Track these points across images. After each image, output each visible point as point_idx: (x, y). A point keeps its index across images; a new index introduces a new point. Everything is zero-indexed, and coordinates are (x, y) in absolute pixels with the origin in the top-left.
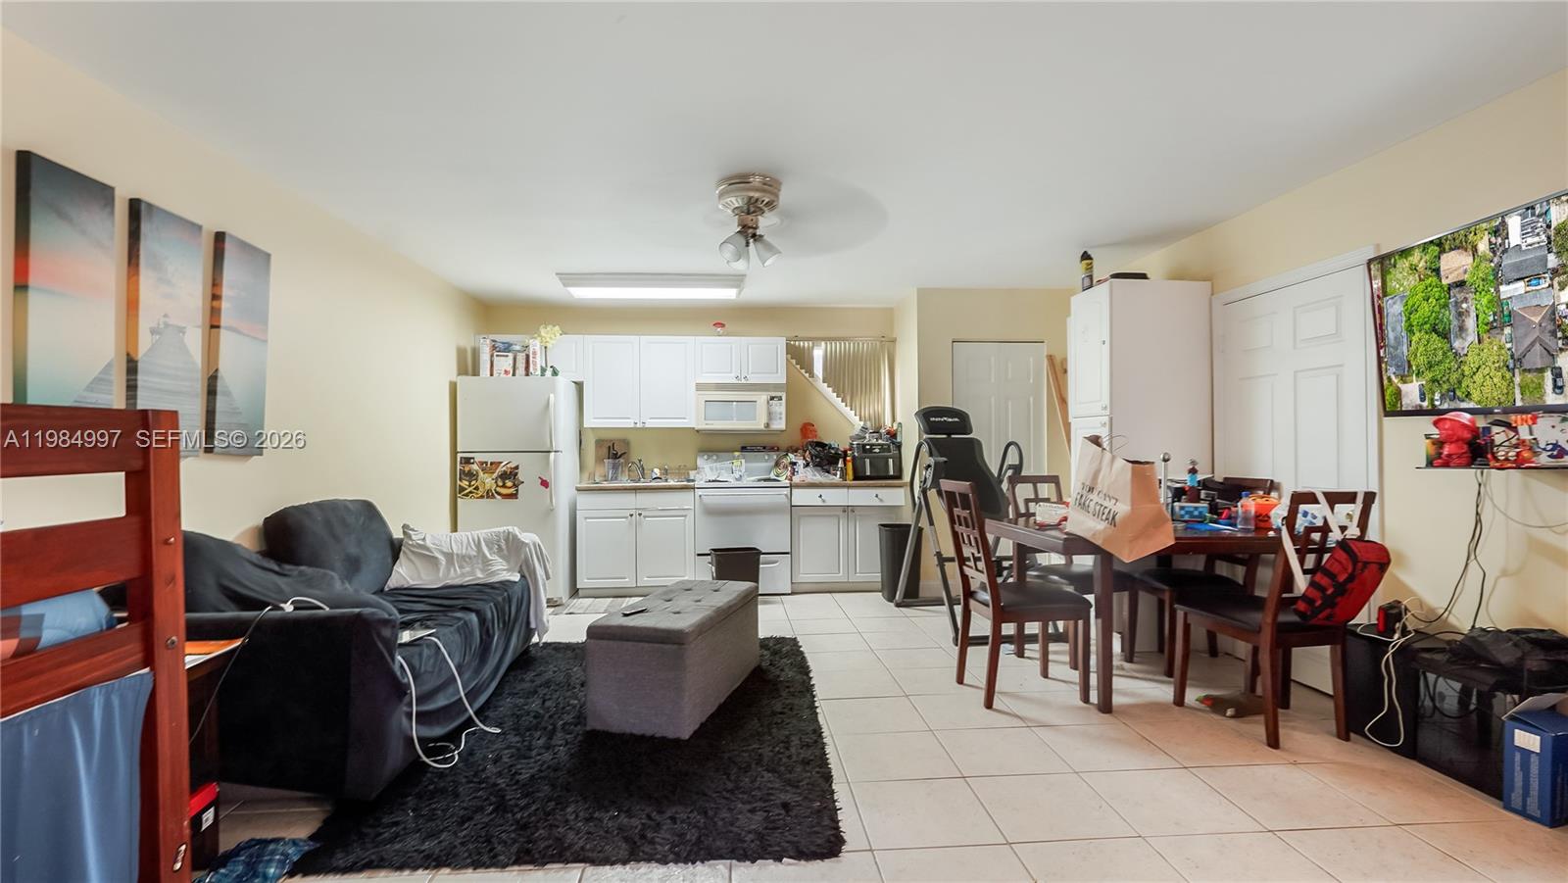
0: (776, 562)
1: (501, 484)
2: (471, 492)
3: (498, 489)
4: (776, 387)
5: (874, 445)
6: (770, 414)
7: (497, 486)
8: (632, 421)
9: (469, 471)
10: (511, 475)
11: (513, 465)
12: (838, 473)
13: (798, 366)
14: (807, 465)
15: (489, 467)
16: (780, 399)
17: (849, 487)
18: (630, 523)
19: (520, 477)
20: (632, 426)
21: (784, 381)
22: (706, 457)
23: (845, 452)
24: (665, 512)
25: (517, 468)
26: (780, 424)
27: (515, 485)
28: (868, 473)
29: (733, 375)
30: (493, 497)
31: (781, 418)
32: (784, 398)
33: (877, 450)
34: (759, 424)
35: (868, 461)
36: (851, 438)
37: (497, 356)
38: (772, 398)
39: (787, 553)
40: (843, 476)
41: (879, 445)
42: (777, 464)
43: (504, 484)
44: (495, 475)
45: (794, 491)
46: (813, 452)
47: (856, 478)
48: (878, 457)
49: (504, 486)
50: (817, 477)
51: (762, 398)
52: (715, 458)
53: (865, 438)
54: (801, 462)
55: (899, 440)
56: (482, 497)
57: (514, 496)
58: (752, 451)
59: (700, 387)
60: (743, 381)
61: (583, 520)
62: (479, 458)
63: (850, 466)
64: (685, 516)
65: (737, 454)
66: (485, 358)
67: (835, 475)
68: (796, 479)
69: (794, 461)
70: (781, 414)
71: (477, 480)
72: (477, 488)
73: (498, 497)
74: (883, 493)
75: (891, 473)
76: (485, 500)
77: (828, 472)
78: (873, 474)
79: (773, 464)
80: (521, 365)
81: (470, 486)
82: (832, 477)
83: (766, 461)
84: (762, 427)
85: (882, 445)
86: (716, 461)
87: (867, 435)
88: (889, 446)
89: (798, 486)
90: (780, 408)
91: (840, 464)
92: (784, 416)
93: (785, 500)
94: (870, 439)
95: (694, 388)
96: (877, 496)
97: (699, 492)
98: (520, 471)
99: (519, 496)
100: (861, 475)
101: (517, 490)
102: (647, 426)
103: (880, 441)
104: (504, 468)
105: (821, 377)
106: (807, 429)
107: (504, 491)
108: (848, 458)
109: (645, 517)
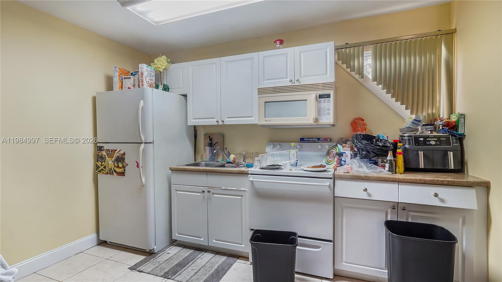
0: (319, 247)
1: (116, 165)
2: (102, 170)
3: (116, 169)
4: (325, 86)
5: (428, 137)
6: (319, 111)
7: (115, 166)
8: (216, 120)
9: (101, 155)
10: (121, 159)
11: (122, 152)
12: (387, 165)
13: (349, 70)
14: (355, 155)
15: (111, 153)
16: (328, 96)
17: (399, 182)
18: (204, 198)
19: (126, 161)
20: (216, 124)
21: (333, 80)
22: (272, 146)
23: (395, 144)
24: (227, 192)
25: (124, 154)
26: (328, 119)
27: (124, 167)
28: (422, 165)
29: (289, 79)
30: (113, 174)
31: (329, 114)
32: (332, 96)
33: (433, 143)
34: (308, 120)
35: (421, 154)
36: (401, 130)
37: (125, 78)
38: (321, 96)
39: (330, 241)
40: (393, 169)
41: (435, 137)
42: (328, 153)
43: (118, 165)
44: (114, 159)
45: (338, 182)
46: (359, 145)
47: (408, 169)
48: (433, 151)
49: (118, 167)
50: (363, 168)
51: (311, 96)
52: (278, 147)
53: (417, 130)
54: (348, 153)
55: (460, 131)
56: (107, 173)
57: (123, 174)
58: (309, 142)
59: (261, 91)
60: (297, 83)
61: (175, 191)
62: (106, 147)
63: (400, 158)
64: (242, 196)
65: (293, 144)
66: (116, 80)
67: (384, 167)
68: (341, 171)
69: (342, 151)
70: (329, 109)
71: (105, 161)
72: (105, 167)
73: (115, 174)
74: (443, 191)
75: (452, 166)
76: (109, 175)
77: (376, 163)
78: (428, 167)
79: (325, 153)
80: (137, 84)
81: (102, 165)
82: (380, 169)
83: (320, 150)
84: (311, 121)
85: (438, 137)
86: (279, 150)
87: (420, 128)
88: (448, 138)
89: (342, 178)
90: (329, 105)
91: (390, 157)
92: (332, 111)
93: (327, 191)
94: (421, 131)
95: (256, 92)
96: (436, 195)
97: (251, 178)
98: (126, 157)
99: (126, 174)
100: (413, 166)
101: (124, 170)
102: (226, 123)
103: (435, 134)
104: (118, 154)
105: (370, 76)
106: (357, 123)
107: (118, 170)
108: (398, 151)
109: (213, 194)
